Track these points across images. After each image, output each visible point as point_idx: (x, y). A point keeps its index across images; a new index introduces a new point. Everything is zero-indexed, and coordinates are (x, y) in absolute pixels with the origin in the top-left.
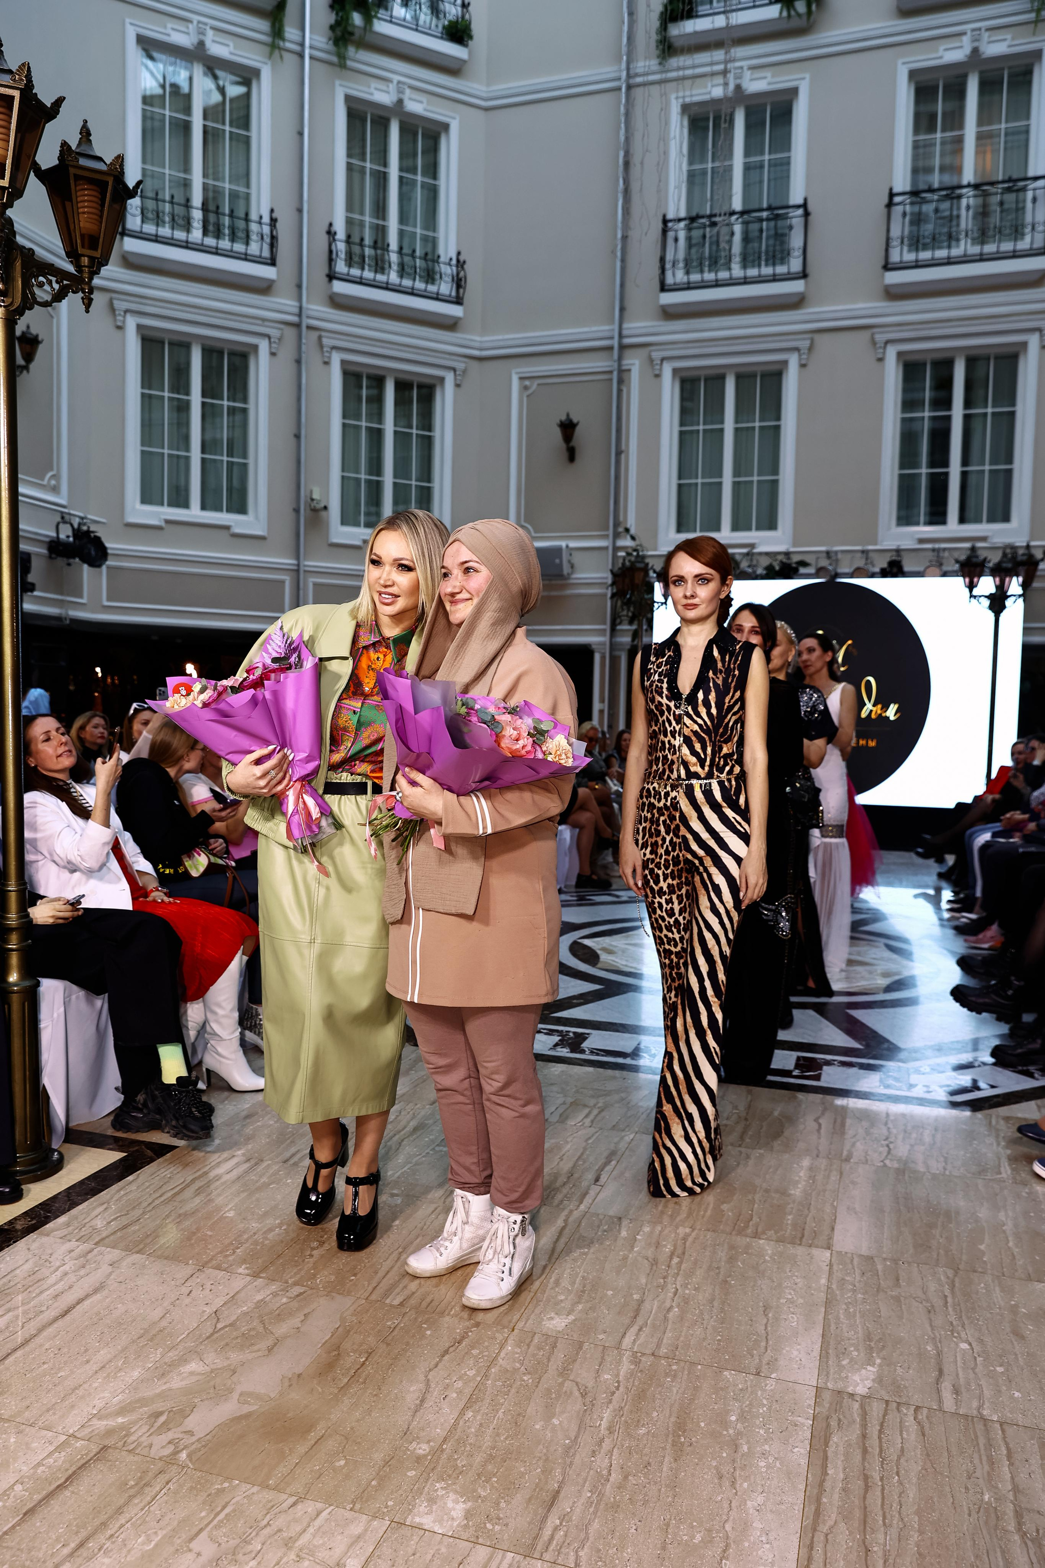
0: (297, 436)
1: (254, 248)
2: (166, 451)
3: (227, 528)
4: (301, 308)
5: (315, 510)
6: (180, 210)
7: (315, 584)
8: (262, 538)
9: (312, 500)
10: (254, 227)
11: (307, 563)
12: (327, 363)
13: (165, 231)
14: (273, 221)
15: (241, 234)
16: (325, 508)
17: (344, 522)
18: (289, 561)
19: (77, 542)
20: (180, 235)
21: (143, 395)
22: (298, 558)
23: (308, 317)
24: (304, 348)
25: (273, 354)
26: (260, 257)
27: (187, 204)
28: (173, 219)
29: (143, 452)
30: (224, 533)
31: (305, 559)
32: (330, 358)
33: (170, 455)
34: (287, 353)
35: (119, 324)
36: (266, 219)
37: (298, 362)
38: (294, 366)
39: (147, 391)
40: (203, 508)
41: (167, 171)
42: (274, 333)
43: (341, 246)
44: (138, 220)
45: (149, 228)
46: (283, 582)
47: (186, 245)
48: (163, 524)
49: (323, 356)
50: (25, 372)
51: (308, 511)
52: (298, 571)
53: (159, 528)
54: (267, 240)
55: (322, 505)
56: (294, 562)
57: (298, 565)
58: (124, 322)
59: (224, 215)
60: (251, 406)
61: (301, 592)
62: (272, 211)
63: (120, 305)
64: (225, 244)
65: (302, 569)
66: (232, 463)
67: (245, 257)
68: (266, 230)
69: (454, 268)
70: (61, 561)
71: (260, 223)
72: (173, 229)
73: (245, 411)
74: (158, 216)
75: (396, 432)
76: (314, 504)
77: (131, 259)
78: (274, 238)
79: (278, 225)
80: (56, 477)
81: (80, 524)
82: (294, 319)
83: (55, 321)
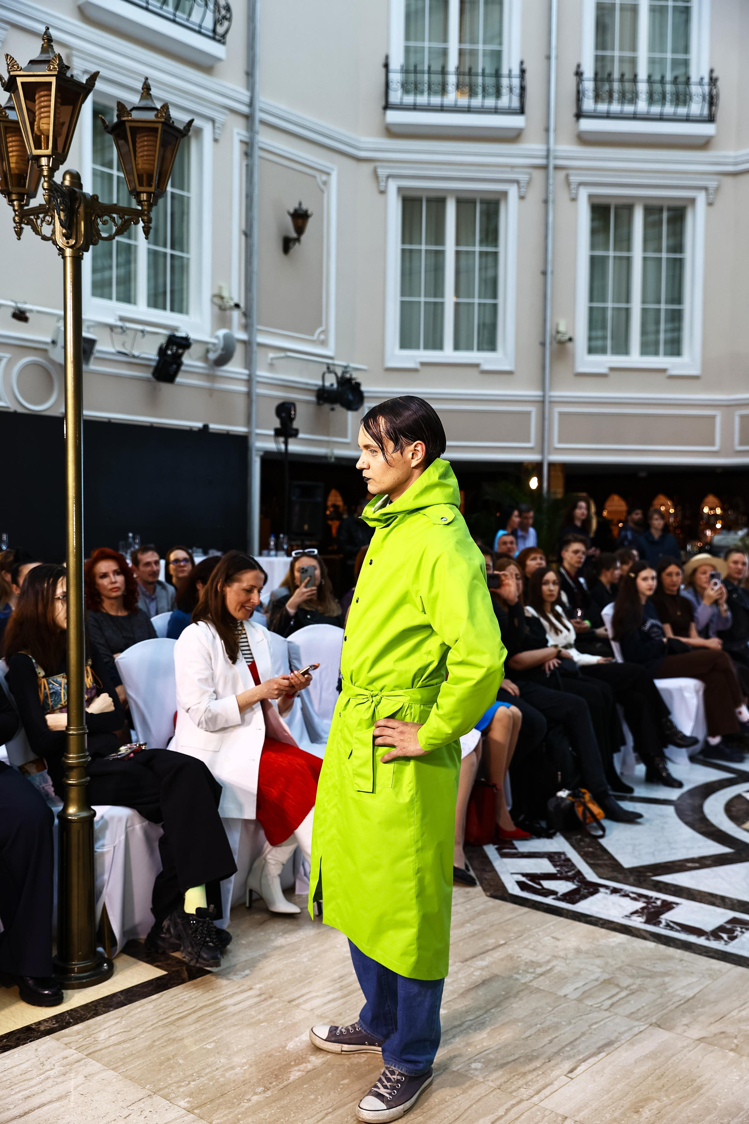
0: (544, 273)
1: (504, 102)
2: (422, 299)
3: (477, 366)
4: (548, 151)
5: (561, 343)
6: (437, 78)
7: (561, 414)
8: (510, 373)
9: (558, 332)
10: (505, 82)
11: (554, 393)
12: (574, 199)
13: (422, 99)
14: (523, 72)
15: (492, 90)
16: (570, 339)
17: (591, 350)
18: (535, 393)
19: (340, 389)
20: (436, 100)
21: (403, 251)
22: (543, 389)
23: (556, 158)
24: (551, 188)
25: (522, 198)
26: (509, 108)
27: (444, 72)
28: (429, 88)
29: (403, 303)
30: (474, 371)
31: (551, 390)
32: (577, 194)
33: (425, 303)
34: (535, 195)
35: (382, 189)
36: (516, 71)
37: (546, 202)
38: (542, 205)
39: (408, 247)
40: (457, 347)
41: (427, 44)
42: (523, 178)
43: (589, 86)
44: (399, 92)
45: (409, 99)
46: (529, 413)
47: (442, 109)
48: (418, 366)
49: (570, 193)
50: (297, 244)
51: (555, 345)
52: (543, 402)
53: (415, 370)
54: (517, 91)
55: (566, 337)
56: (539, 393)
57: (544, 396)
58: (386, 186)
59: (477, 75)
60: (501, 249)
61: (547, 423)
62: (522, 63)
63: (382, 172)
64: (477, 102)
65: (547, 400)
66: (485, 304)
67: (496, 111)
68: (516, 82)
69: (706, 89)
70: (327, 407)
71: (510, 76)
72: (429, 94)
73: (496, 254)
74: (416, 88)
75: (645, 259)
76: (559, 336)
77: (394, 129)
78: (523, 89)
79: (528, 75)
80: (325, 332)
81: (344, 373)
82: (542, 162)
83: (325, 195)
